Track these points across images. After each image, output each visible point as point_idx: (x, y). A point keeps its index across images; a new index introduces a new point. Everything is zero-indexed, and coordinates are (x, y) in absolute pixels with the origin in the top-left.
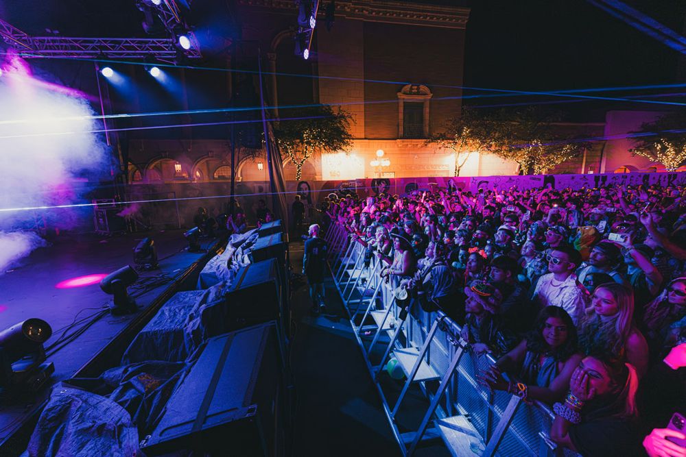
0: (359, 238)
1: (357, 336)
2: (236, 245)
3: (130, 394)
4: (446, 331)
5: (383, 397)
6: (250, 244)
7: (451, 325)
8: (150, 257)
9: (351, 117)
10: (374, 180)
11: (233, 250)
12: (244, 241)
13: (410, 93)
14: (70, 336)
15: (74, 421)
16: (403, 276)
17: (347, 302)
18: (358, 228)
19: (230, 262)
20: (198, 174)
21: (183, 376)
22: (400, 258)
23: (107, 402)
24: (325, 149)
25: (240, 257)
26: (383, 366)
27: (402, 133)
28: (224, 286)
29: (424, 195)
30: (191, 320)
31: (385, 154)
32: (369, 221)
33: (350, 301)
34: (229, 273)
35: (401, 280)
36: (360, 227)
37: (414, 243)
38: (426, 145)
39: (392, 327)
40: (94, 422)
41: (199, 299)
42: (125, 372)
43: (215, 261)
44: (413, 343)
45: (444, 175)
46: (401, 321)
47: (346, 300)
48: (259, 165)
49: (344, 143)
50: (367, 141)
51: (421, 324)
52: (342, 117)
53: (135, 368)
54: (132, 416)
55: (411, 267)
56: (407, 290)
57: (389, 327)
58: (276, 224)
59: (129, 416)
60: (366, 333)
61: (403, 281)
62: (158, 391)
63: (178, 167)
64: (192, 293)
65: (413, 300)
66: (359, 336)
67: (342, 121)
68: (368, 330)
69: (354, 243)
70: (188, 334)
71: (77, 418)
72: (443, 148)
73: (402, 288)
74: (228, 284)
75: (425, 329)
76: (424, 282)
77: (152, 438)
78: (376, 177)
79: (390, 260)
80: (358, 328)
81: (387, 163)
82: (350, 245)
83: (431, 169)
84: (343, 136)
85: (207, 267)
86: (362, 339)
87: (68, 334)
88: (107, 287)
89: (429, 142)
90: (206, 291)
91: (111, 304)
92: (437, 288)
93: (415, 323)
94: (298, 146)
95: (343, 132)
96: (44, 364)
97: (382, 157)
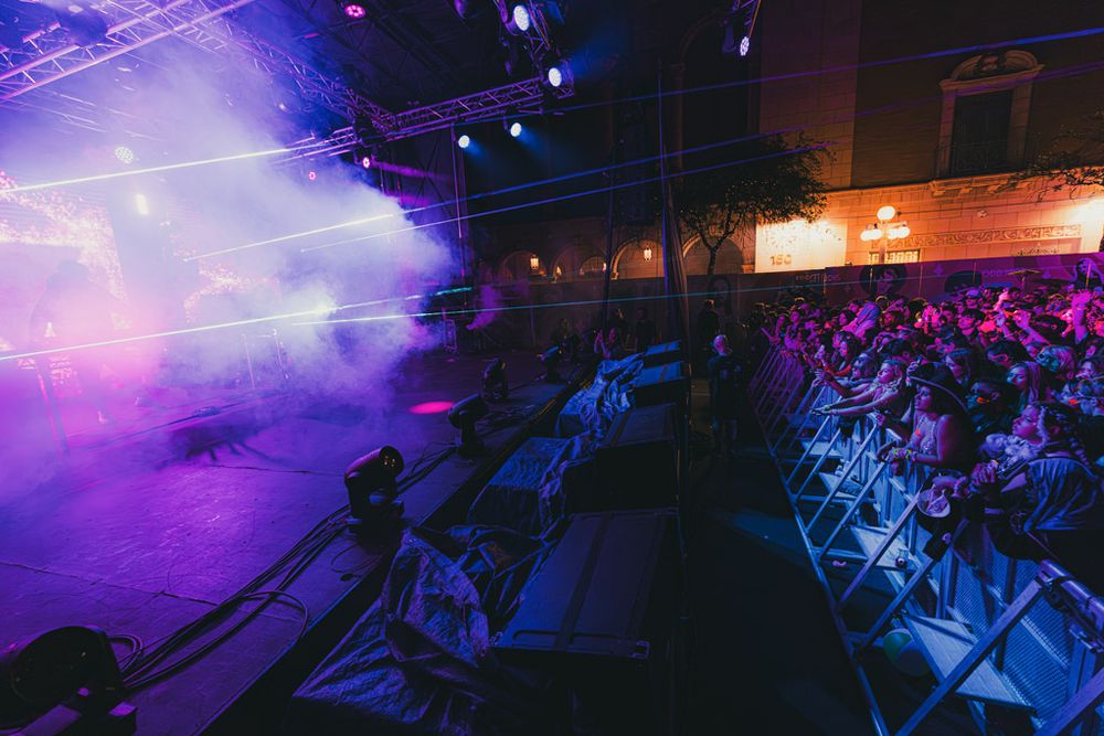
0: (832, 379)
1: (815, 564)
2: (609, 378)
3: (477, 567)
4: (1068, 611)
5: (873, 701)
6: (629, 377)
7: (1088, 603)
8: (500, 385)
9: (824, 149)
10: (867, 268)
11: (605, 383)
12: (620, 371)
13: (978, 74)
14: (420, 472)
15: (422, 580)
16: (940, 467)
17: (795, 496)
18: (829, 362)
19: (601, 401)
20: (559, 271)
21: (539, 560)
22: (928, 429)
23: (454, 569)
24: (764, 215)
25: (614, 395)
26: (874, 639)
27: (947, 165)
28: (592, 436)
29: (1002, 297)
30: (548, 480)
31: (899, 214)
32: (856, 347)
33: (803, 497)
34: (599, 419)
35: (934, 475)
36: (833, 359)
37: (974, 400)
38: (1014, 184)
39: (902, 566)
40: (441, 590)
41: (559, 452)
42: (474, 533)
43: (580, 398)
44: (956, 613)
45: (1065, 250)
46: (929, 560)
47: (794, 492)
48: (646, 252)
49: (806, 202)
50: (857, 191)
51: (984, 577)
52: (807, 151)
53: (484, 532)
54: (481, 597)
55: (962, 451)
56: (952, 501)
57: (894, 566)
58: (673, 347)
59: (477, 595)
60: (835, 563)
61: (941, 479)
62: (510, 572)
63: (535, 262)
64: (549, 442)
65: (963, 523)
66: (820, 564)
67: (806, 159)
68: (841, 560)
69: (817, 390)
70: (544, 499)
71: (425, 577)
72: (1066, 188)
73: (938, 494)
74: (598, 435)
75: (997, 592)
76: (1004, 490)
77: (504, 638)
78: (873, 260)
79: (906, 430)
80: (818, 550)
81: (903, 232)
82: (810, 392)
83: (1023, 238)
84: (804, 188)
85: (568, 406)
86: (828, 574)
87: (419, 468)
88: (455, 419)
89: (1025, 177)
90: (568, 442)
91: (458, 442)
92: (1045, 508)
93: (966, 572)
94: (714, 215)
95: (805, 181)
96: (395, 501)
97: (892, 221)
